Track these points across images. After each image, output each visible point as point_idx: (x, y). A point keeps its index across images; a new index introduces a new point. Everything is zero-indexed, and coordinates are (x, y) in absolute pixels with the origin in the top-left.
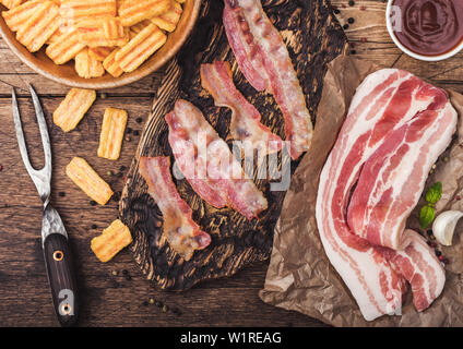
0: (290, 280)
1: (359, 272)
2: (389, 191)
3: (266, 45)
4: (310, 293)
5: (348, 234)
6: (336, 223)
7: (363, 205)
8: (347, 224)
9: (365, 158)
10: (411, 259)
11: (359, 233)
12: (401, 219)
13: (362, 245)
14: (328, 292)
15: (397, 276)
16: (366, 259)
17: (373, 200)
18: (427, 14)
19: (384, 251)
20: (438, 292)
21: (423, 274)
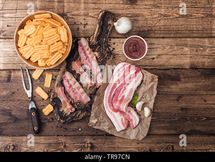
0: (96, 120)
1: (115, 118)
2: (124, 96)
3: (90, 56)
4: (102, 124)
5: (112, 107)
6: (109, 105)
7: (116, 100)
8: (112, 105)
9: (117, 87)
10: (130, 115)
11: (115, 107)
12: (126, 104)
13: (116, 111)
14: (107, 123)
15: (126, 119)
16: (117, 114)
17: (119, 99)
18: (134, 47)
19: (122, 112)
20: (137, 124)
21: (133, 119)
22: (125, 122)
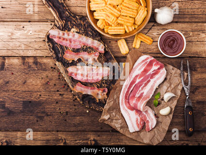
0: (108, 116)
1: (130, 117)
2: (143, 93)
4: (114, 121)
5: (128, 105)
6: (125, 101)
7: (134, 96)
8: (128, 102)
9: (136, 82)
10: (146, 115)
11: (132, 105)
12: (145, 102)
13: (132, 109)
14: (120, 121)
15: (142, 120)
16: (133, 113)
17: (137, 95)
19: (138, 112)
20: (153, 127)
21: (149, 120)
22: (140, 122)
